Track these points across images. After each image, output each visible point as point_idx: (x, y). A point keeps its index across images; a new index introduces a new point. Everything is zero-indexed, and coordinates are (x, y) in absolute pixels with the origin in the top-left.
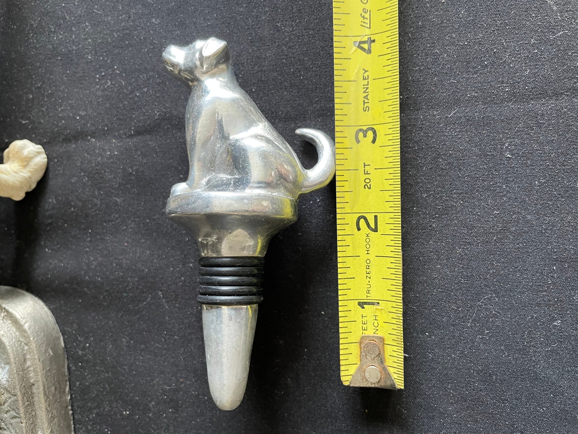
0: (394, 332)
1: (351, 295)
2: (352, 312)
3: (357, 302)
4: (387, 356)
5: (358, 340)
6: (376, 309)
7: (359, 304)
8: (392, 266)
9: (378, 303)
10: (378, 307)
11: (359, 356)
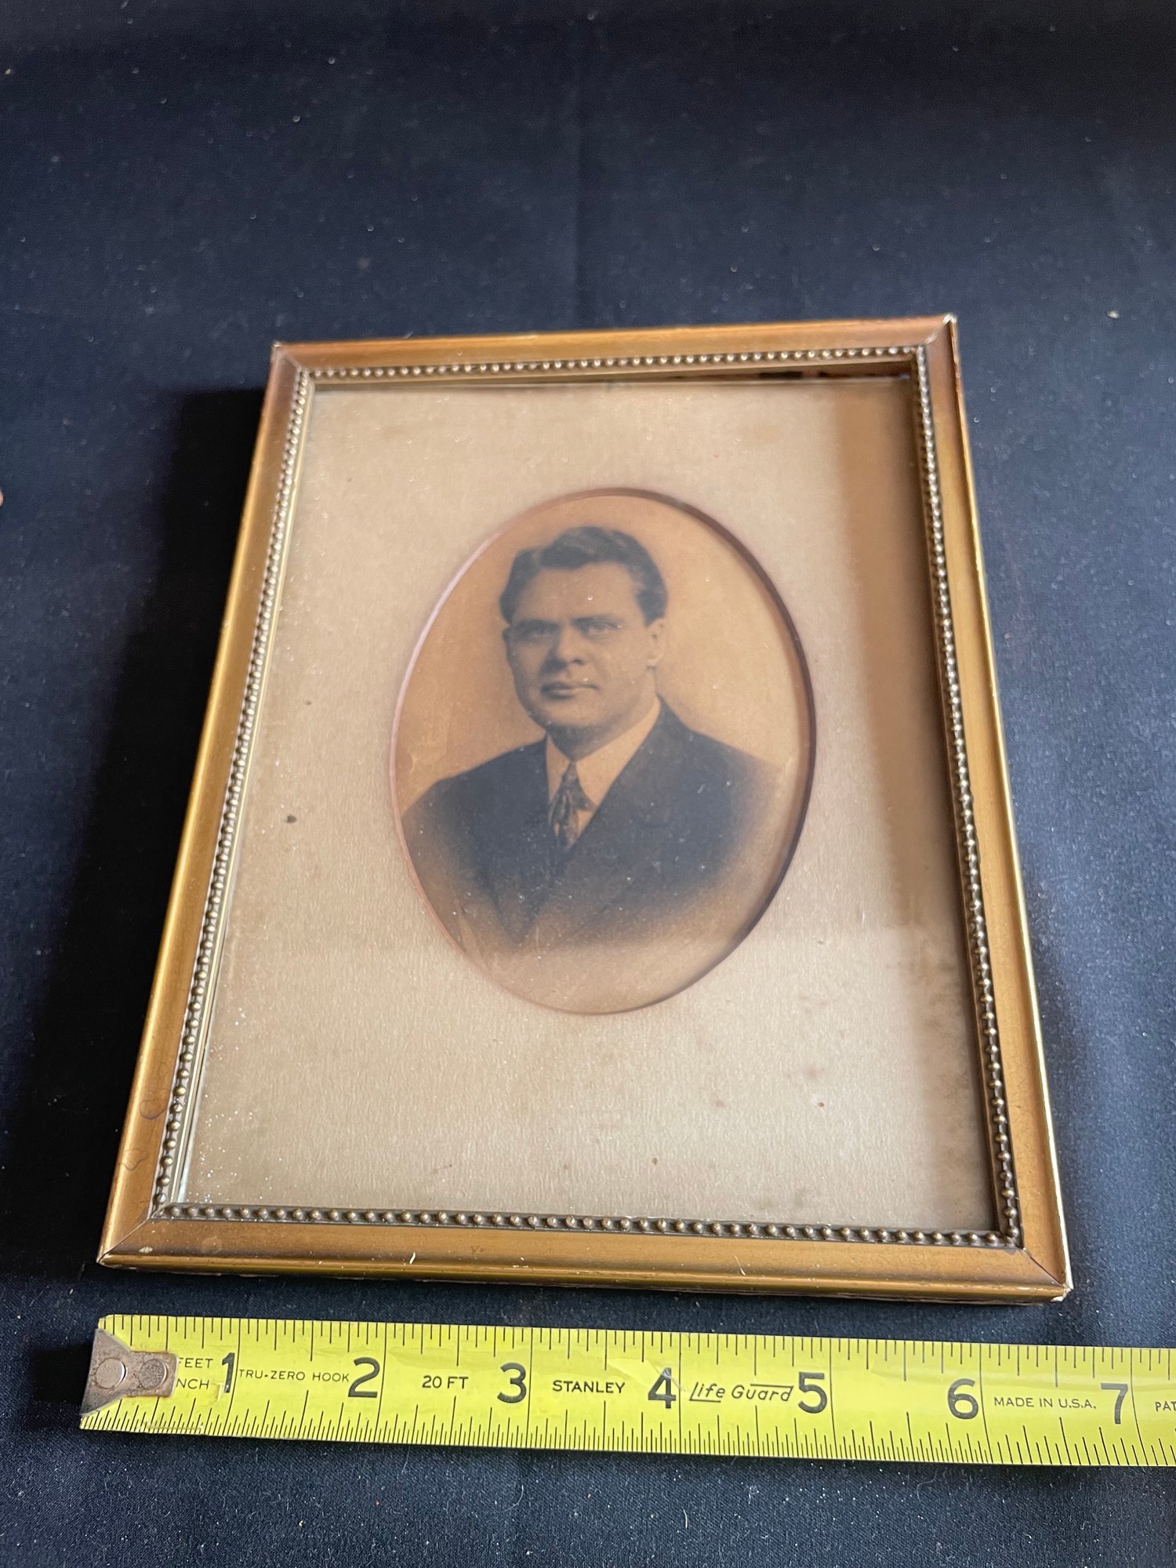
0: (176, 1418)
1: (248, 1340)
2: (219, 1343)
3: (235, 1351)
4: (139, 1400)
5: (171, 1349)
6: (219, 1386)
7: (231, 1355)
8: (287, 1422)
9: (228, 1391)
10: (222, 1389)
11: (143, 1349)
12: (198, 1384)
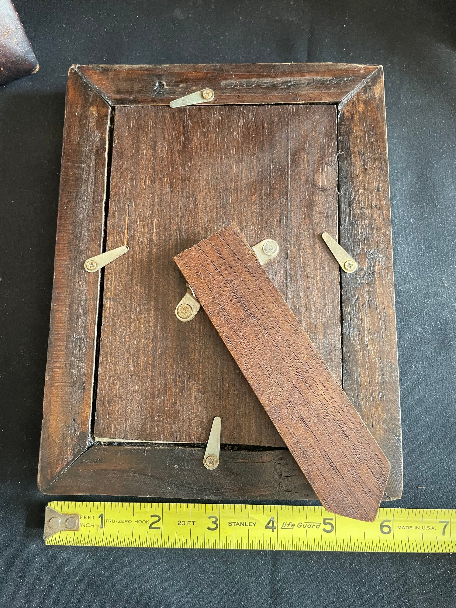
0: (83, 539)
1: (108, 510)
2: (97, 510)
3: (103, 513)
4: (67, 532)
5: (78, 513)
8: (126, 540)
10: (99, 527)
11: (67, 513)
12: (90, 525)
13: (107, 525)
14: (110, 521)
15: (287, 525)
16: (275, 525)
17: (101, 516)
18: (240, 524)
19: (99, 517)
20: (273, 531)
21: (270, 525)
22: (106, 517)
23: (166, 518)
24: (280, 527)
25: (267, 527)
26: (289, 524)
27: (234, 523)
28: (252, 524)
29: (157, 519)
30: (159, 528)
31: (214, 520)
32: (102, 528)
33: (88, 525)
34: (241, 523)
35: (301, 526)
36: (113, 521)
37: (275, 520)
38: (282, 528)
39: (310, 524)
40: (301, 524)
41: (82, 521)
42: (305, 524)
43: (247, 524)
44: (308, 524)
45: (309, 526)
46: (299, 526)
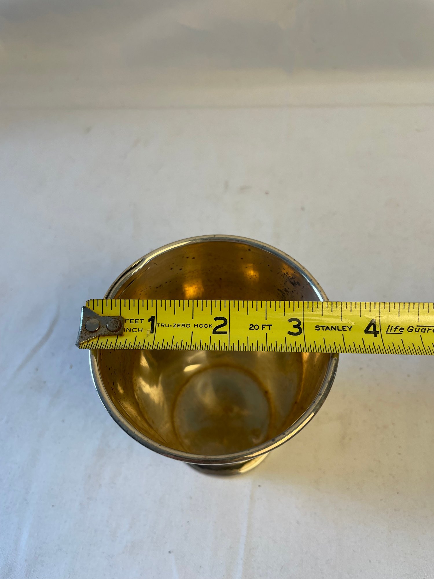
12: (137, 330)
13: (159, 329)
14: (163, 325)
15: (393, 330)
16: (378, 329)
17: (152, 319)
18: (331, 329)
19: (149, 321)
20: (376, 336)
21: (371, 329)
22: (159, 320)
23: (233, 322)
24: (384, 331)
25: (367, 331)
26: (396, 328)
27: (323, 327)
28: (347, 328)
29: (222, 322)
30: (226, 333)
31: (296, 323)
32: (152, 332)
33: (134, 330)
34: (332, 327)
35: (412, 330)
36: (167, 326)
37: (377, 323)
38: (387, 333)
39: (425, 328)
40: (412, 328)
41: (127, 325)
42: (418, 328)
43: (340, 328)
44: (421, 328)
45: (423, 330)
46: (409, 330)
